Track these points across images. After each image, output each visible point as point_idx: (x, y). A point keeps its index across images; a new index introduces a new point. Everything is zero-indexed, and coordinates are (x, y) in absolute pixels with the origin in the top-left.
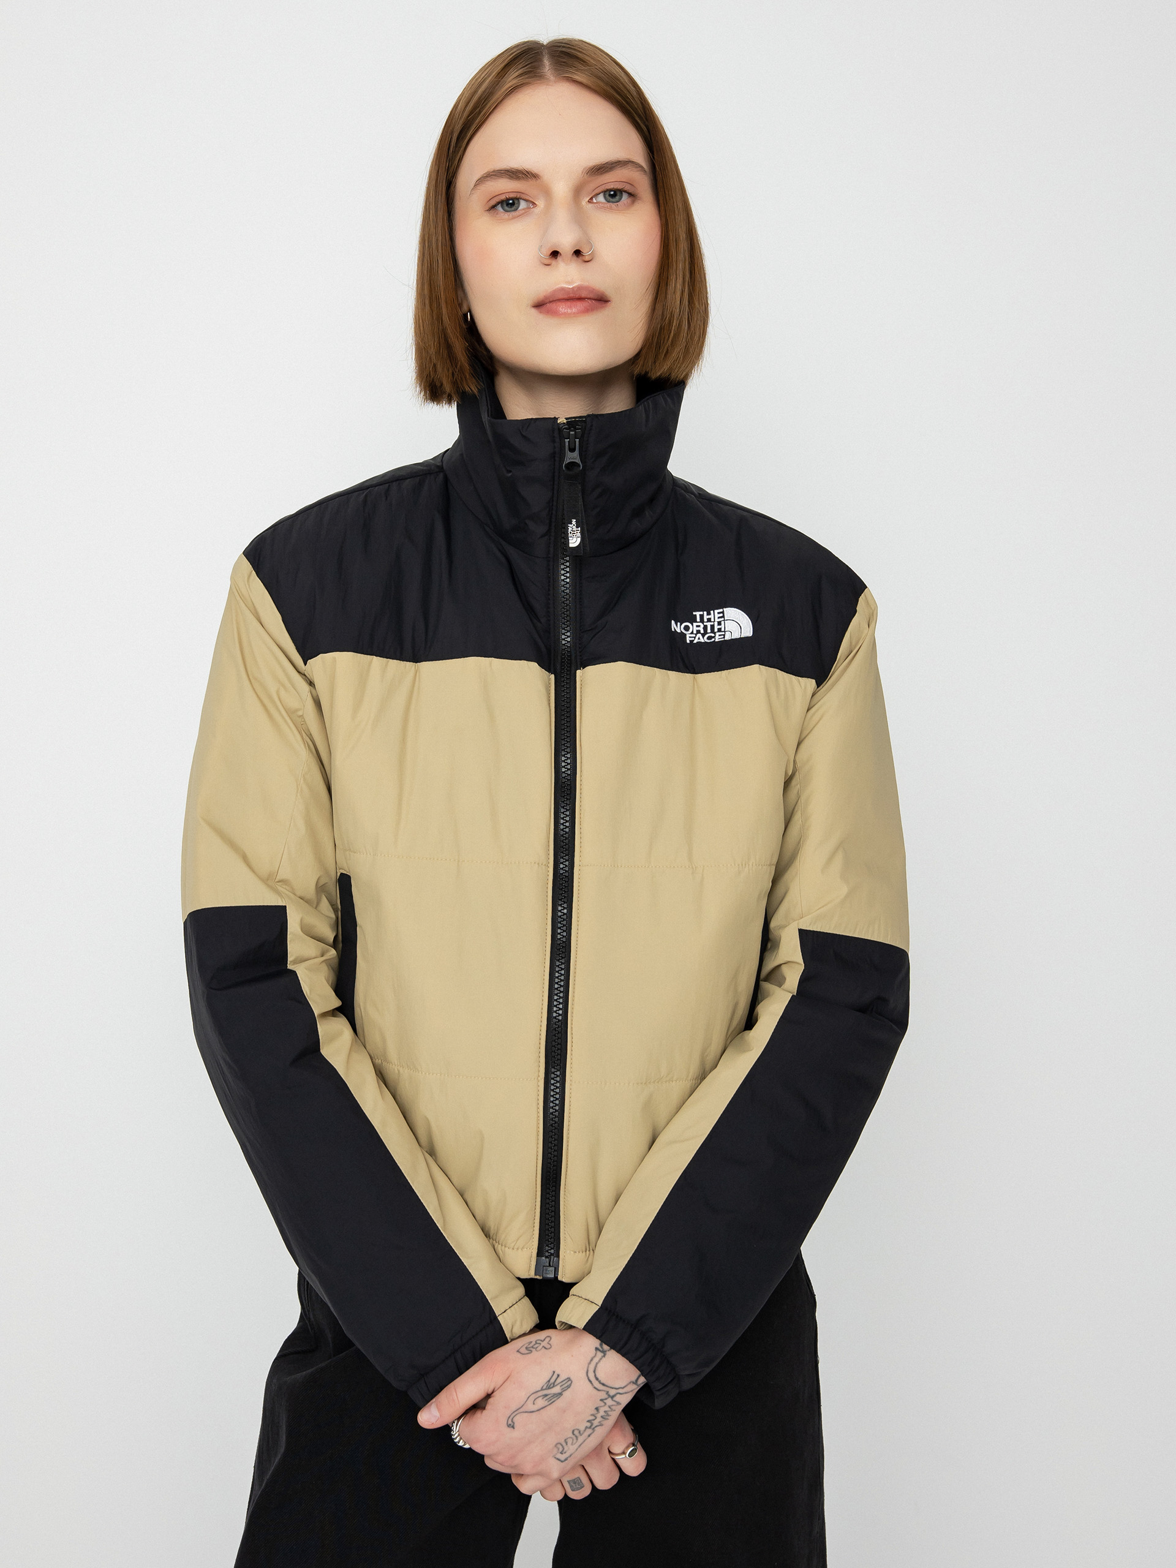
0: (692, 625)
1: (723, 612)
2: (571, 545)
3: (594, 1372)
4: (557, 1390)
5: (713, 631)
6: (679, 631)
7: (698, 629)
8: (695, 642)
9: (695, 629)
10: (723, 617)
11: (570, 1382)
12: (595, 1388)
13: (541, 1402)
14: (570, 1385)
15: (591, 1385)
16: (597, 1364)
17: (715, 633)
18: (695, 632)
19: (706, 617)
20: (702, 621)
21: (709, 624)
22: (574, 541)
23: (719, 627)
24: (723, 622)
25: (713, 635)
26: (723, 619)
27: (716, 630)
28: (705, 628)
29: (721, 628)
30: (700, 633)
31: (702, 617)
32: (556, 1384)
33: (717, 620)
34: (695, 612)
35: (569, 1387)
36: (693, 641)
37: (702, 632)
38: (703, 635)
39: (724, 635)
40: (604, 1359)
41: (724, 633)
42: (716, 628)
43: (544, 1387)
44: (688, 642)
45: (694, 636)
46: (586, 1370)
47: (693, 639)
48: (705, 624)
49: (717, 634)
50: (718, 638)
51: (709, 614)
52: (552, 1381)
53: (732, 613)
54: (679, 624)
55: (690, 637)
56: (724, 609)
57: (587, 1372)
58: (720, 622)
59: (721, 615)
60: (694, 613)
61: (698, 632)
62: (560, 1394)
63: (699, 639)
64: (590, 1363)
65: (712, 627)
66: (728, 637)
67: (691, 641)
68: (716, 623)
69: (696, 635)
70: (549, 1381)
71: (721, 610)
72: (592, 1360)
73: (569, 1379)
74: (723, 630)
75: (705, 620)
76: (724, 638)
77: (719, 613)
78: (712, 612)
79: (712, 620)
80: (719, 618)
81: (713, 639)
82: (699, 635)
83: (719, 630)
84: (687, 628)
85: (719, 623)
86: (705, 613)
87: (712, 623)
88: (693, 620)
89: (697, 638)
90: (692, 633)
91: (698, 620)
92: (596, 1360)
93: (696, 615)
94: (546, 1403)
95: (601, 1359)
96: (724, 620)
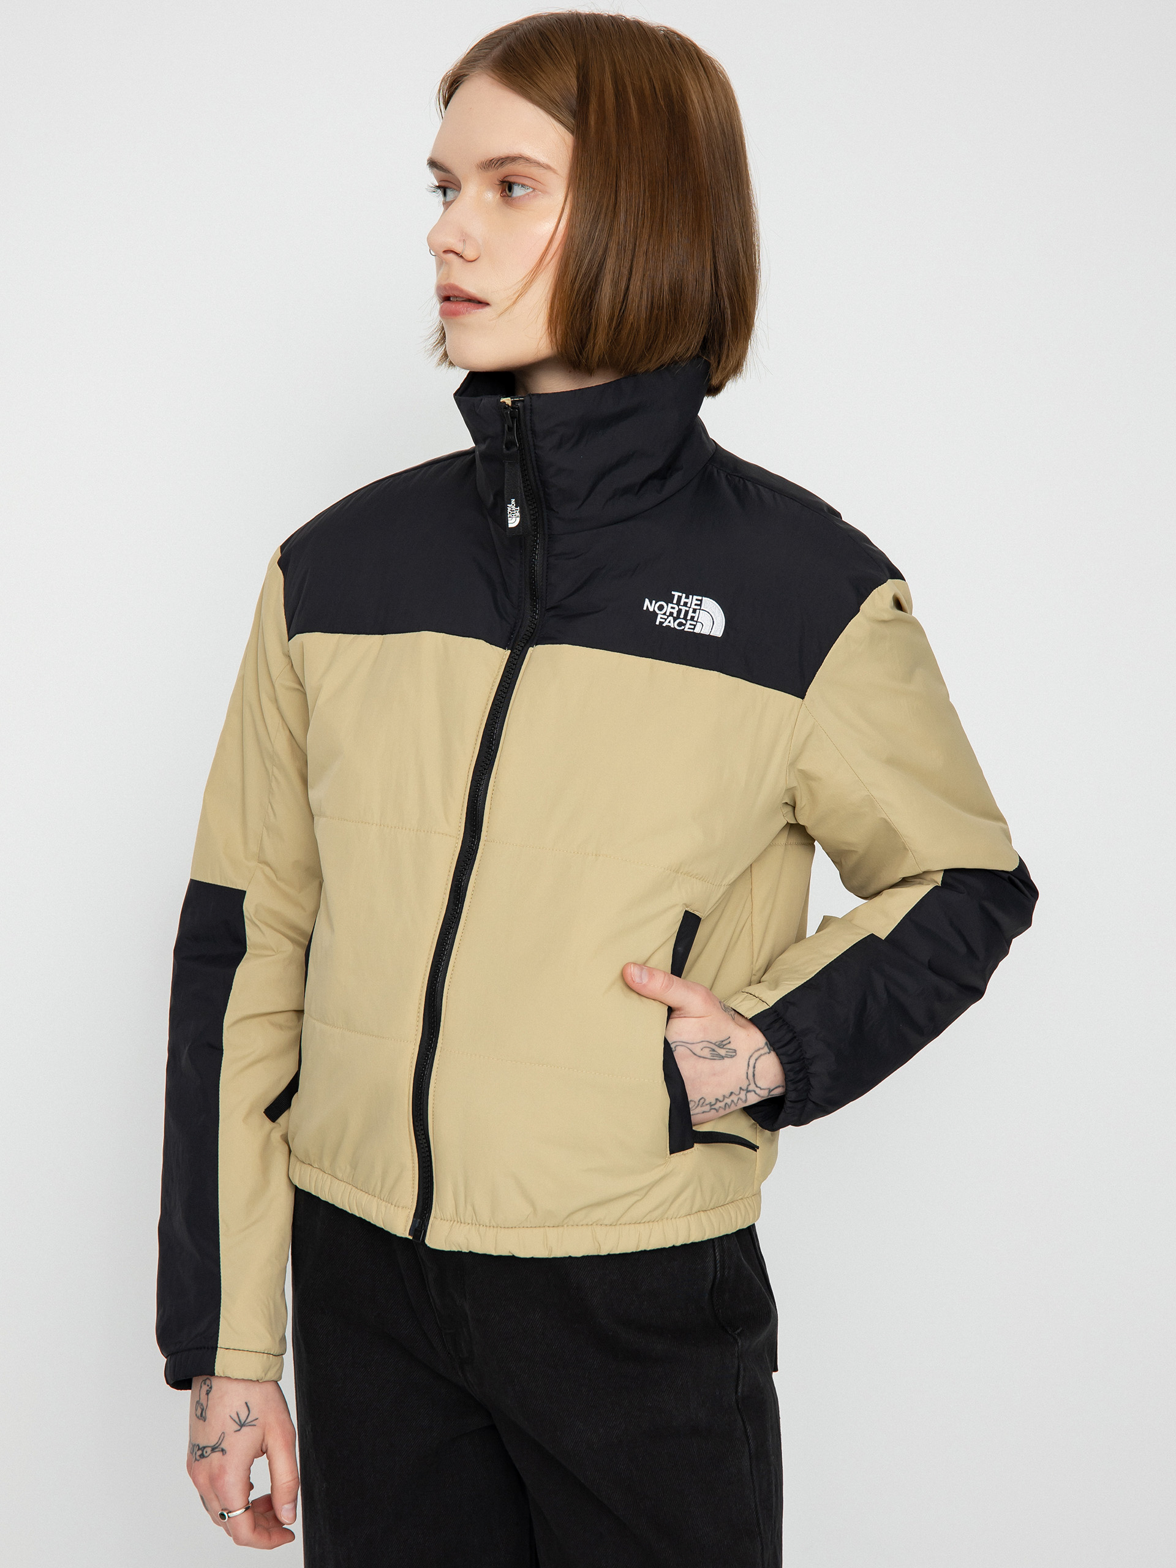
0: (667, 605)
1: (701, 601)
2: (510, 526)
3: (756, 1060)
4: (722, 1052)
5: (685, 618)
6: (651, 609)
7: (672, 610)
8: (664, 625)
9: (669, 610)
10: (700, 605)
11: (735, 1054)
12: (747, 1073)
13: (706, 1053)
14: (734, 1056)
15: (747, 1068)
16: (761, 1055)
17: (686, 621)
18: (668, 614)
19: (683, 600)
20: (678, 603)
21: (684, 609)
22: (513, 522)
23: (693, 615)
24: (698, 611)
25: (684, 622)
26: (699, 607)
27: (689, 618)
28: (679, 611)
29: (694, 617)
30: (672, 616)
31: (680, 598)
32: (725, 1047)
33: (693, 606)
34: (674, 591)
35: (732, 1057)
36: (663, 623)
37: (675, 615)
38: (675, 620)
39: (695, 626)
40: (767, 1055)
41: (695, 623)
42: (690, 614)
43: (717, 1044)
44: (657, 623)
45: (666, 617)
46: (751, 1054)
47: (664, 620)
48: (680, 607)
49: (689, 622)
50: (687, 628)
51: (687, 597)
52: (724, 1043)
53: (709, 604)
54: (654, 602)
55: (661, 618)
56: (704, 598)
57: (751, 1056)
58: (696, 609)
59: (699, 603)
60: (673, 593)
61: (671, 614)
62: (722, 1058)
63: (669, 622)
64: (756, 1051)
65: (687, 612)
66: (697, 630)
67: (661, 623)
68: (691, 610)
69: (668, 616)
70: (723, 1041)
71: (700, 598)
72: (759, 1050)
73: (735, 1051)
74: (695, 619)
75: (682, 604)
76: (694, 629)
77: (697, 600)
78: (691, 596)
79: (689, 605)
80: (696, 605)
81: (683, 627)
82: (671, 618)
83: (692, 618)
84: (661, 608)
85: (694, 611)
86: (684, 595)
87: (687, 609)
88: (669, 600)
89: (668, 620)
90: (665, 614)
91: (675, 602)
92: (762, 1052)
93: (674, 595)
94: (709, 1056)
95: (766, 1053)
96: (700, 609)
